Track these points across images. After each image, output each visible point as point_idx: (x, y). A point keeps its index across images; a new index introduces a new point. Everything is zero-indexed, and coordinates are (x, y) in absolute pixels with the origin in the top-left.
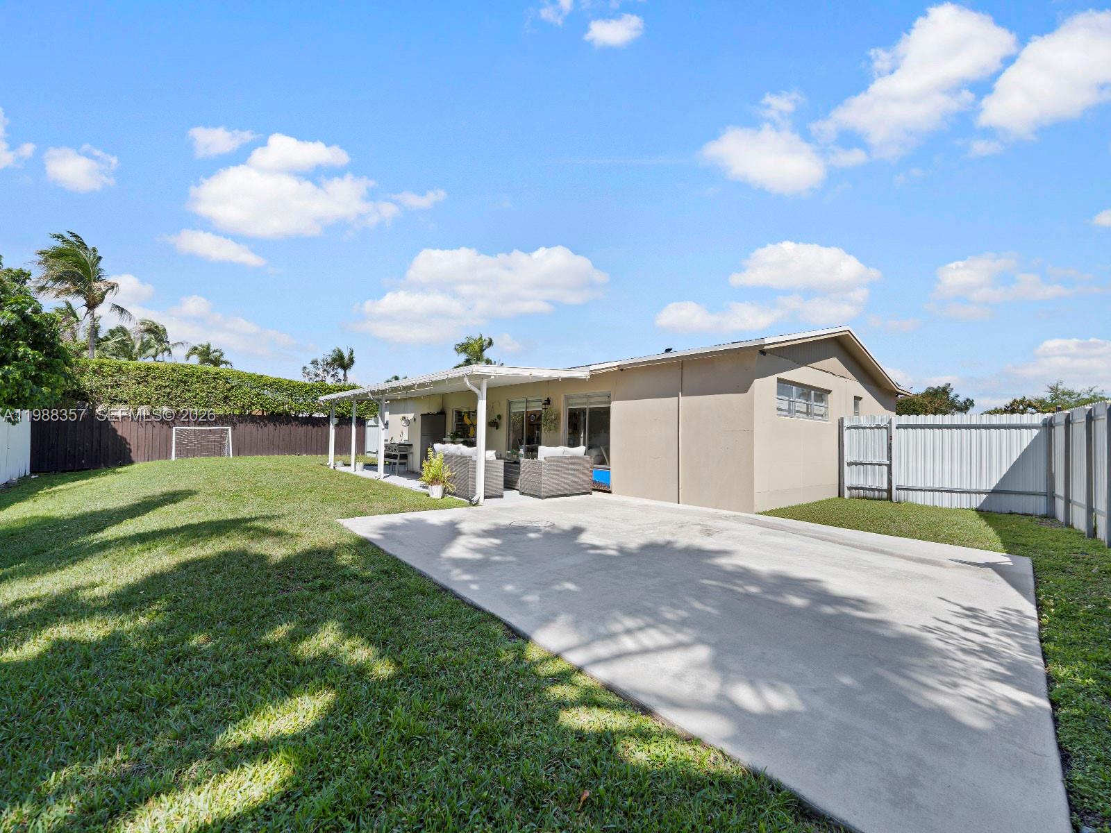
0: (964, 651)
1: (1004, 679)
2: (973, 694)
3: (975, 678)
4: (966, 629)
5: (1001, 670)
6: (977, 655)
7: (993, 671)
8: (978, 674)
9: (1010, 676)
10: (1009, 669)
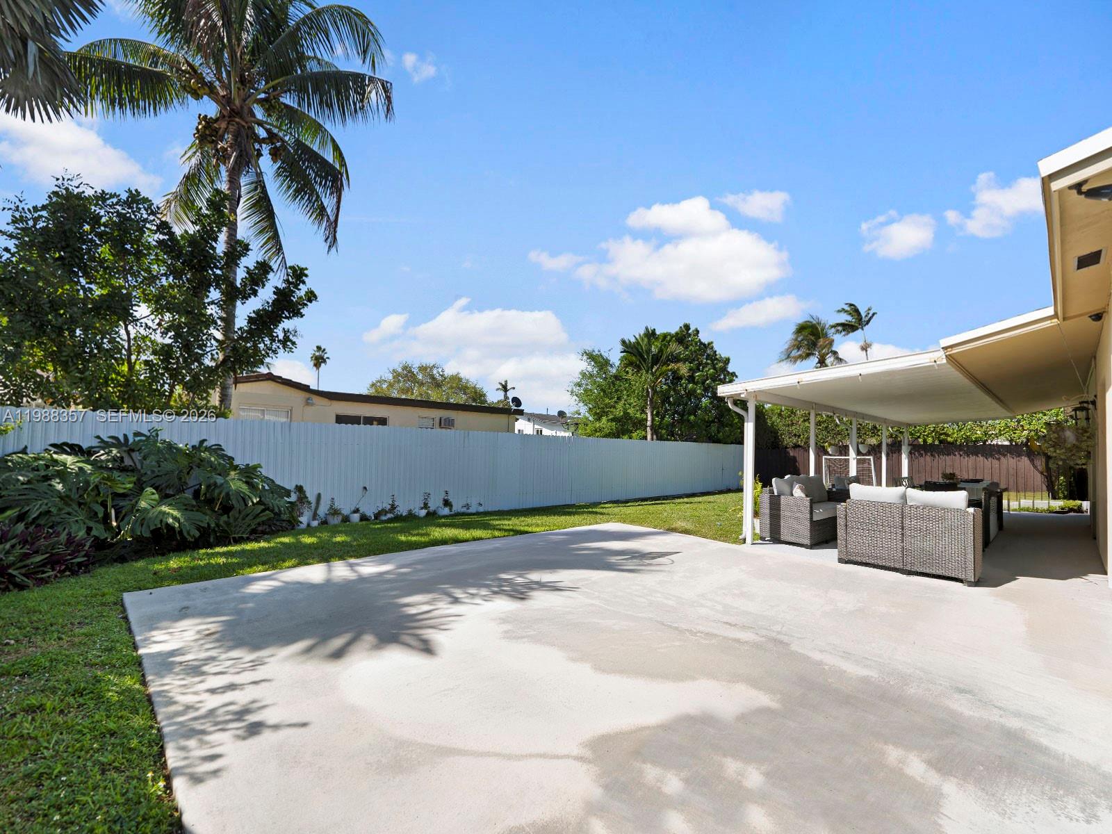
0: (213, 659)
1: (173, 653)
2: (185, 634)
3: (192, 644)
4: (232, 687)
5: (178, 659)
6: (202, 660)
7: (183, 655)
8: (192, 647)
9: (170, 657)
10: (173, 663)
